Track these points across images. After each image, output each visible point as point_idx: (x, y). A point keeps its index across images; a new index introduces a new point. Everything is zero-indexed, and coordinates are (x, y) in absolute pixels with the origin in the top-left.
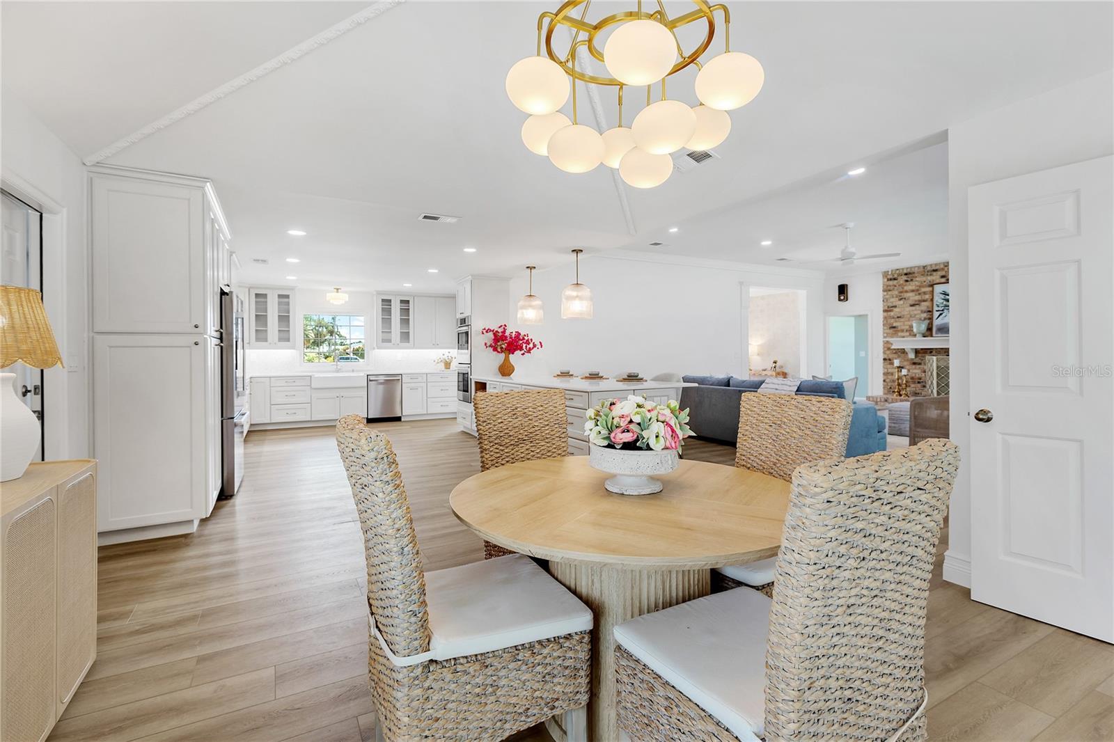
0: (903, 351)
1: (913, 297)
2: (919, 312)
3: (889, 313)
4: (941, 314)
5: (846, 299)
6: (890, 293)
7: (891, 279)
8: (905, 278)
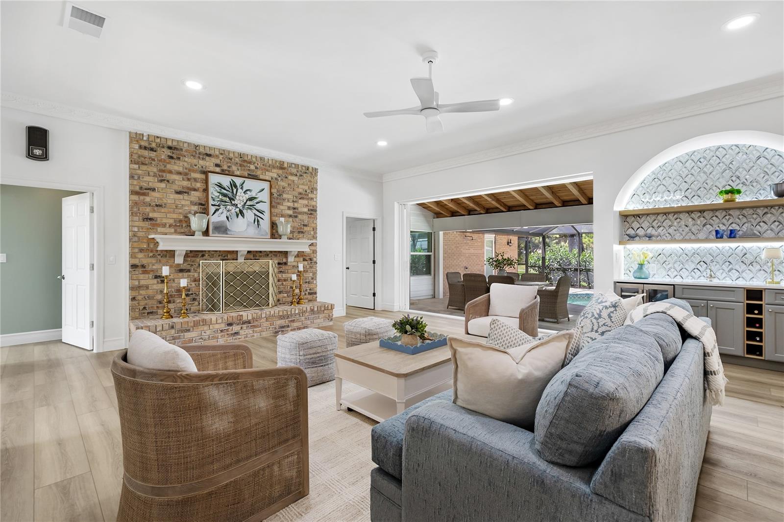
0: (171, 254)
1: (180, 182)
2: (188, 203)
3: (142, 198)
4: (217, 210)
5: (45, 157)
6: (144, 168)
7: (145, 148)
8: (168, 152)
